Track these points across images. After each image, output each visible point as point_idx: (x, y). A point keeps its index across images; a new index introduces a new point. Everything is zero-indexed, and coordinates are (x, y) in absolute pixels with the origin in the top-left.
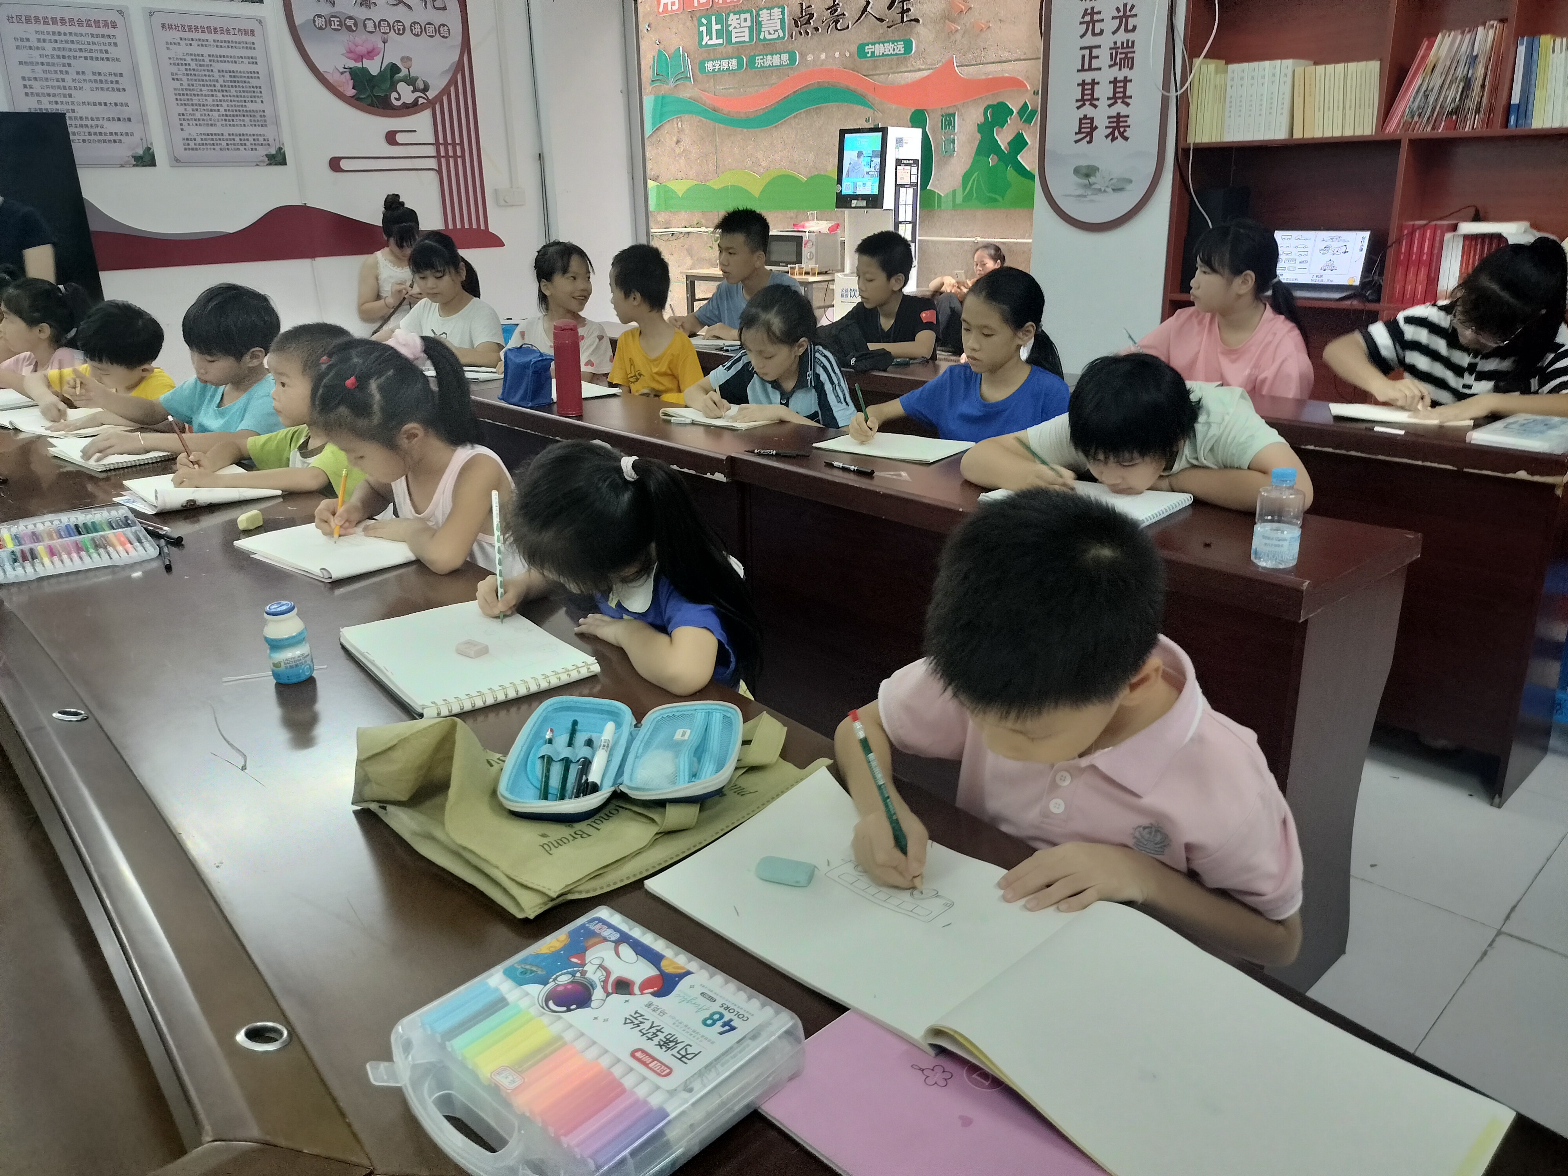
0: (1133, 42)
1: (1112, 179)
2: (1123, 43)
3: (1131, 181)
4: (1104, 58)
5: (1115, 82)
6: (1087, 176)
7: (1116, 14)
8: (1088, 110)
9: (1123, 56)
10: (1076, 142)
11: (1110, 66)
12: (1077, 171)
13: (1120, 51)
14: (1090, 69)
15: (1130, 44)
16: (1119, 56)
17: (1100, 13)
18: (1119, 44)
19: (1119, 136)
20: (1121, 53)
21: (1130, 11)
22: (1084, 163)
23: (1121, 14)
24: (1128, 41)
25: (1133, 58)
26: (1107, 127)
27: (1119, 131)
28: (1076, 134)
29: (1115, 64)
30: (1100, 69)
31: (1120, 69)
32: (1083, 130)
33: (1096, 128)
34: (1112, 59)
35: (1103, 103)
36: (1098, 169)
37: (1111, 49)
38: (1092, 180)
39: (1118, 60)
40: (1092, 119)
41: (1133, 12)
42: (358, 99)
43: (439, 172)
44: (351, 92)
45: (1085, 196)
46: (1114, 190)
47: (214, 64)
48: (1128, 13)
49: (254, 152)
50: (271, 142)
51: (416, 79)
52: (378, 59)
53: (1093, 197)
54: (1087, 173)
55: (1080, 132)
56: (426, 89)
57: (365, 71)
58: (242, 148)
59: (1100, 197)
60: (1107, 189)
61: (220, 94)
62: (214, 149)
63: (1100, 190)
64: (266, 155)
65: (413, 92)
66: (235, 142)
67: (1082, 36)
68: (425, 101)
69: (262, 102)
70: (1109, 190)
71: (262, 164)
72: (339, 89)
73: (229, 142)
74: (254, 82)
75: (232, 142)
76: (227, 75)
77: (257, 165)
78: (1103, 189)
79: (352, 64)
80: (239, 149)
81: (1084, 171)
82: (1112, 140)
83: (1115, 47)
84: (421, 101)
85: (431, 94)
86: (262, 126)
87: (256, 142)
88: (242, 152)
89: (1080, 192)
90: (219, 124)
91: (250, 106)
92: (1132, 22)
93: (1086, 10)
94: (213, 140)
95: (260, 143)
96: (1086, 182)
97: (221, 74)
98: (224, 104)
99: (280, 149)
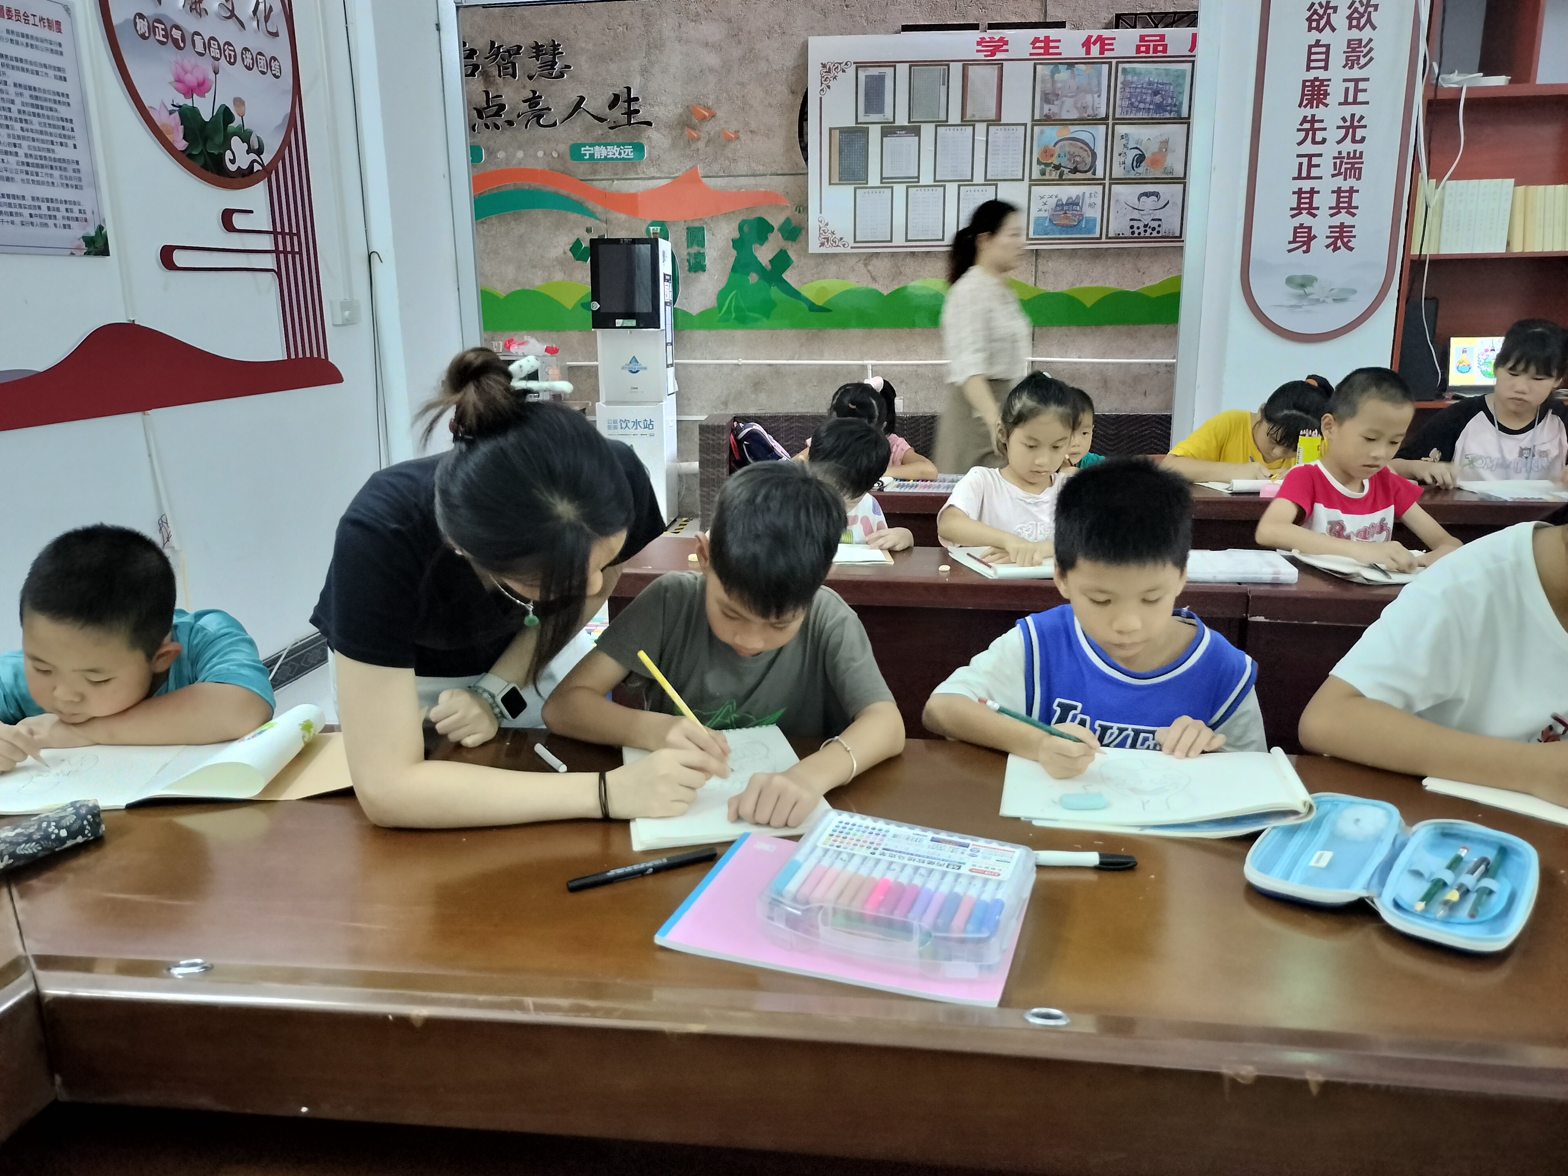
0: (1361, 153)
1: (1332, 290)
2: (1349, 153)
3: (1354, 292)
4: (1325, 167)
5: (1339, 191)
6: (1303, 286)
7: (1342, 124)
8: (1304, 218)
9: (1349, 166)
10: (1290, 251)
11: (1333, 176)
12: (1290, 281)
13: (1345, 160)
14: (1309, 177)
15: (1358, 155)
16: (1344, 166)
17: (1322, 121)
18: (1344, 154)
19: (1342, 247)
20: (1346, 163)
21: (1359, 121)
22: (1299, 273)
23: (1348, 124)
24: (1355, 151)
25: (1360, 169)
26: (1327, 237)
27: (1342, 242)
28: (1290, 243)
29: (1339, 174)
30: (1321, 178)
31: (1345, 179)
32: (1298, 239)
33: (1315, 237)
34: (1335, 170)
35: (1323, 213)
36: (1316, 279)
37: (1335, 158)
38: (1308, 290)
39: (1343, 170)
40: (1310, 228)
41: (1362, 123)
42: (191, 156)
43: (279, 274)
44: (181, 144)
45: (1300, 307)
46: (1334, 300)
47: (9, 72)
48: (1356, 124)
49: (67, 230)
50: (89, 215)
51: (251, 133)
52: (209, 95)
53: (1310, 308)
54: (1302, 283)
55: (1294, 241)
56: (259, 151)
57: (195, 111)
58: (51, 222)
59: (1317, 308)
60: (1327, 300)
61: (18, 126)
62: (13, 223)
63: (1318, 300)
64: (84, 238)
65: (248, 152)
66: (41, 212)
67: (1300, 144)
68: (261, 168)
69: (75, 147)
70: (1330, 300)
71: (77, 252)
72: (168, 136)
73: (33, 212)
74: (64, 112)
75: (37, 212)
76: (27, 93)
77: (72, 254)
78: (1321, 300)
79: (181, 100)
80: (46, 225)
81: (1299, 281)
82: (1334, 250)
83: (1339, 156)
84: (257, 167)
85: (267, 158)
86: (76, 187)
87: (70, 215)
88: (52, 230)
89: (1294, 302)
90: (18, 177)
91: (61, 152)
92: (1360, 133)
93: (1305, 117)
94: (10, 205)
95: (74, 215)
96: (1301, 292)
97: (19, 90)
98: (25, 144)
99: (101, 228)
